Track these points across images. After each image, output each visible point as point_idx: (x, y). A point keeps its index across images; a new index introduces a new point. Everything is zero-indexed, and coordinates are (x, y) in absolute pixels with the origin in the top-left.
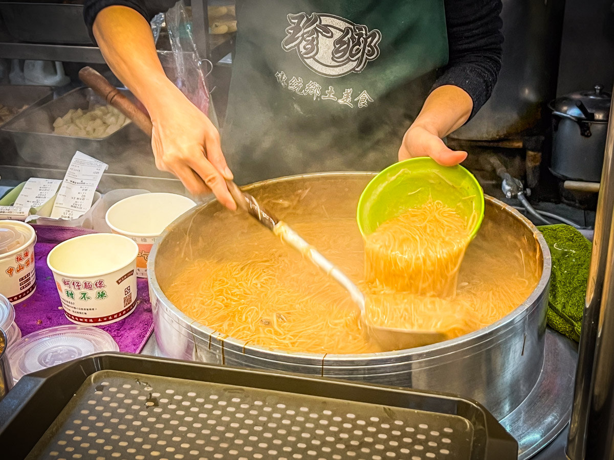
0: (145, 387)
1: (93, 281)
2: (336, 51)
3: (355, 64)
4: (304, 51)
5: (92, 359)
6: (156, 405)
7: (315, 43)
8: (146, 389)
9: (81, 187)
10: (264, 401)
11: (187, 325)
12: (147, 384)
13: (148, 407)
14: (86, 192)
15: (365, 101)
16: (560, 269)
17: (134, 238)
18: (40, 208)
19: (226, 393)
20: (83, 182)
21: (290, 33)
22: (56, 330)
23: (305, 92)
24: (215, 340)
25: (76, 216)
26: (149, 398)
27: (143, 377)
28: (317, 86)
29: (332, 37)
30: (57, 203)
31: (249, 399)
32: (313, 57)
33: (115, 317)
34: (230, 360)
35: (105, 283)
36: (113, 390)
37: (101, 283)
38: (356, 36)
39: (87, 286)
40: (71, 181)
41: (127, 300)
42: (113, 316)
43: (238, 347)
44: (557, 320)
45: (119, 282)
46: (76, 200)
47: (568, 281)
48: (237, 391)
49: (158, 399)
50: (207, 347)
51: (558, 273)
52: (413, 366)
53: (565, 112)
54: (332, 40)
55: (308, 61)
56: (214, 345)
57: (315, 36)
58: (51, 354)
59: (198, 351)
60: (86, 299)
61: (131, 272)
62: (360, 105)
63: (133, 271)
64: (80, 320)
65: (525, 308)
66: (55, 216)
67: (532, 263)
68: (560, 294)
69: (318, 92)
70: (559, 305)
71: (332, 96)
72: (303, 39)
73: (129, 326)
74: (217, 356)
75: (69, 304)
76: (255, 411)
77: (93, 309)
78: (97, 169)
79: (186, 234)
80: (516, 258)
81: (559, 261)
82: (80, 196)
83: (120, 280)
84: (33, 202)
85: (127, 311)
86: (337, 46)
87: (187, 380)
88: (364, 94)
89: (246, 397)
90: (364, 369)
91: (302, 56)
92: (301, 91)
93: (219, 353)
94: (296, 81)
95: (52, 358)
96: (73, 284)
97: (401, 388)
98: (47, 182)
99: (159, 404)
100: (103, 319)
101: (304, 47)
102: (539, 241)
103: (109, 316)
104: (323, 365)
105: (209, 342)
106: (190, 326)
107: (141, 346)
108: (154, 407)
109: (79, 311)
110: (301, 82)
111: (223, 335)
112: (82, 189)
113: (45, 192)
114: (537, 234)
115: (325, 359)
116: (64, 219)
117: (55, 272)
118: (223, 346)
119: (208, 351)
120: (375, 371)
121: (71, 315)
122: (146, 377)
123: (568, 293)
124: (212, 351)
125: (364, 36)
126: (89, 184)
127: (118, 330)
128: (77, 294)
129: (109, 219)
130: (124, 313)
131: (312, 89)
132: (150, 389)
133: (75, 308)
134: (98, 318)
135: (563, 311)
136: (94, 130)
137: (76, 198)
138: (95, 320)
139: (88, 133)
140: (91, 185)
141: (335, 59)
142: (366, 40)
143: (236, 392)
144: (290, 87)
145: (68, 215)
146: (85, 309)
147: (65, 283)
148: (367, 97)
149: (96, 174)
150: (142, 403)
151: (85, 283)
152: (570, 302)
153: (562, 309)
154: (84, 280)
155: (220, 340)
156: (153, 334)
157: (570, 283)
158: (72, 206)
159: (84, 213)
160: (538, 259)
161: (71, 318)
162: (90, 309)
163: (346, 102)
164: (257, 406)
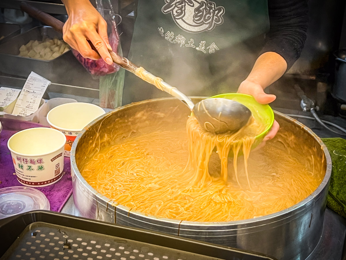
0: (63, 235)
1: (36, 159)
2: (196, 16)
3: (207, 26)
4: (175, 14)
5: (31, 214)
6: (70, 248)
7: (183, 9)
8: (64, 236)
9: (33, 95)
10: (140, 250)
11: (94, 195)
12: (65, 233)
13: (64, 249)
14: (36, 98)
15: (214, 49)
16: (337, 168)
17: (64, 132)
18: (7, 107)
19: (116, 243)
20: (34, 92)
21: (168, 2)
22: (11, 189)
23: (175, 41)
24: (111, 206)
25: (28, 114)
26: (65, 243)
27: (63, 228)
28: (183, 38)
29: (193, 6)
30: (17, 105)
31: (130, 248)
32: (181, 18)
33: (49, 182)
34: (120, 220)
35: (44, 161)
36: (43, 235)
37: (41, 160)
38: (208, 8)
39: (32, 162)
40: (27, 91)
41: (57, 172)
42: (47, 181)
43: (125, 211)
44: (333, 203)
45: (53, 160)
46: (29, 103)
47: (341, 176)
48: (123, 242)
49: (71, 244)
50: (105, 210)
51: (335, 171)
52: (238, 232)
53: (344, 59)
54: (193, 8)
55: (178, 21)
56: (110, 209)
57: (183, 4)
58: (6, 205)
59: (100, 212)
60: (31, 170)
61: (60, 154)
62: (210, 51)
63: (62, 153)
64: (26, 183)
65: (313, 197)
66: (15, 113)
67: (319, 165)
68: (336, 185)
69: (183, 42)
70: (335, 192)
71: (192, 45)
72: (176, 6)
73: (57, 189)
74: (111, 216)
75: (19, 172)
76: (134, 257)
77: (35, 177)
78: (44, 84)
79: (97, 132)
80: (308, 160)
81: (336, 162)
82: (32, 101)
83: (53, 159)
84: (2, 103)
85: (57, 179)
86: (196, 13)
87: (91, 232)
88: (213, 45)
89: (128, 246)
90: (206, 232)
91: (174, 17)
92: (172, 40)
93: (113, 214)
94: (169, 34)
95: (7, 208)
96: (23, 160)
97: (229, 247)
98: (12, 90)
99: (72, 247)
100: (41, 183)
101: (176, 12)
102: (324, 151)
103: (45, 182)
104: (179, 228)
105: (107, 207)
106: (96, 196)
107: (64, 203)
108: (68, 249)
109: (26, 177)
110: (173, 35)
111: (116, 203)
112: (33, 96)
113: (10, 96)
114: (323, 147)
115: (181, 224)
116: (21, 115)
117: (12, 152)
118: (115, 210)
119: (105, 212)
120: (213, 234)
121: (21, 180)
122: (65, 228)
123: (341, 184)
124: (108, 212)
125: (213, 9)
126: (38, 94)
127: (50, 191)
128: (25, 166)
129: (48, 118)
130: (54, 180)
131: (180, 39)
132: (67, 237)
133: (23, 175)
134: (38, 183)
135: (337, 197)
136: (45, 55)
137: (29, 102)
138: (36, 184)
139: (41, 56)
140: (39, 94)
141: (195, 21)
142: (214, 11)
143: (121, 242)
144: (166, 38)
145: (23, 113)
146: (30, 176)
147: (18, 159)
148: (215, 47)
149: (43, 87)
150: (60, 246)
151: (31, 160)
152: (342, 191)
153: (337, 195)
154: (30, 158)
155: (114, 206)
156: (72, 196)
157: (342, 178)
158: (26, 107)
159: (33, 112)
160: (323, 163)
161: (21, 181)
162: (33, 177)
163: (201, 49)
164: (135, 253)
